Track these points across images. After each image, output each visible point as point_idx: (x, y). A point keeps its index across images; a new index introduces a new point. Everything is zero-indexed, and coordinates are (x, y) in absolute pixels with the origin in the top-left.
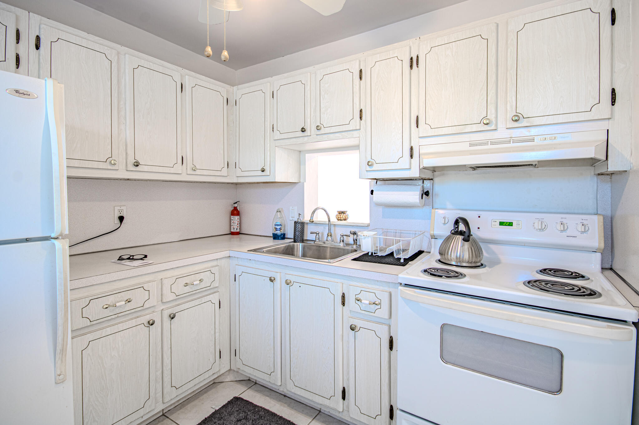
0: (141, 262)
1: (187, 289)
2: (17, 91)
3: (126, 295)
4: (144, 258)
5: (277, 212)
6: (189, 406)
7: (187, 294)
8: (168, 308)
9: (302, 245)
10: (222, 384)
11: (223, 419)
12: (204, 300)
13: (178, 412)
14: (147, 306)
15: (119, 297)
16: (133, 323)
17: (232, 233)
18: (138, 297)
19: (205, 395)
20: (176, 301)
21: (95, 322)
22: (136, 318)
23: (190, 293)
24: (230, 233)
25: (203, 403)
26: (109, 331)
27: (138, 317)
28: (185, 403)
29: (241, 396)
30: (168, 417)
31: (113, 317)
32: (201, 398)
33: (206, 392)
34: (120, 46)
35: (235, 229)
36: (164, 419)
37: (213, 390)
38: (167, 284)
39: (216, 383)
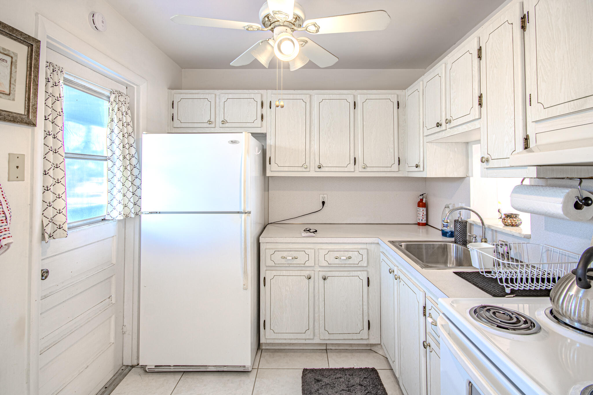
0: (312, 234)
1: (337, 261)
2: (232, 142)
3: (295, 254)
4: (315, 232)
5: (446, 207)
6: (343, 354)
7: (338, 265)
8: (323, 271)
9: (455, 246)
10: (376, 354)
11: (353, 377)
12: (352, 274)
13: (335, 354)
14: (307, 264)
15: (290, 253)
16: (298, 273)
17: (419, 224)
18: (302, 258)
19: (358, 354)
20: (330, 268)
21: (277, 265)
22: (300, 270)
23: (340, 265)
24: (417, 223)
25: (352, 358)
26: (285, 273)
27: (302, 270)
28: (343, 350)
29: (378, 370)
30: (327, 353)
31: (287, 265)
32: (354, 354)
33: (360, 352)
34: (311, 91)
35: (421, 220)
36: (325, 353)
37: (366, 354)
38: (322, 253)
39: (372, 350)
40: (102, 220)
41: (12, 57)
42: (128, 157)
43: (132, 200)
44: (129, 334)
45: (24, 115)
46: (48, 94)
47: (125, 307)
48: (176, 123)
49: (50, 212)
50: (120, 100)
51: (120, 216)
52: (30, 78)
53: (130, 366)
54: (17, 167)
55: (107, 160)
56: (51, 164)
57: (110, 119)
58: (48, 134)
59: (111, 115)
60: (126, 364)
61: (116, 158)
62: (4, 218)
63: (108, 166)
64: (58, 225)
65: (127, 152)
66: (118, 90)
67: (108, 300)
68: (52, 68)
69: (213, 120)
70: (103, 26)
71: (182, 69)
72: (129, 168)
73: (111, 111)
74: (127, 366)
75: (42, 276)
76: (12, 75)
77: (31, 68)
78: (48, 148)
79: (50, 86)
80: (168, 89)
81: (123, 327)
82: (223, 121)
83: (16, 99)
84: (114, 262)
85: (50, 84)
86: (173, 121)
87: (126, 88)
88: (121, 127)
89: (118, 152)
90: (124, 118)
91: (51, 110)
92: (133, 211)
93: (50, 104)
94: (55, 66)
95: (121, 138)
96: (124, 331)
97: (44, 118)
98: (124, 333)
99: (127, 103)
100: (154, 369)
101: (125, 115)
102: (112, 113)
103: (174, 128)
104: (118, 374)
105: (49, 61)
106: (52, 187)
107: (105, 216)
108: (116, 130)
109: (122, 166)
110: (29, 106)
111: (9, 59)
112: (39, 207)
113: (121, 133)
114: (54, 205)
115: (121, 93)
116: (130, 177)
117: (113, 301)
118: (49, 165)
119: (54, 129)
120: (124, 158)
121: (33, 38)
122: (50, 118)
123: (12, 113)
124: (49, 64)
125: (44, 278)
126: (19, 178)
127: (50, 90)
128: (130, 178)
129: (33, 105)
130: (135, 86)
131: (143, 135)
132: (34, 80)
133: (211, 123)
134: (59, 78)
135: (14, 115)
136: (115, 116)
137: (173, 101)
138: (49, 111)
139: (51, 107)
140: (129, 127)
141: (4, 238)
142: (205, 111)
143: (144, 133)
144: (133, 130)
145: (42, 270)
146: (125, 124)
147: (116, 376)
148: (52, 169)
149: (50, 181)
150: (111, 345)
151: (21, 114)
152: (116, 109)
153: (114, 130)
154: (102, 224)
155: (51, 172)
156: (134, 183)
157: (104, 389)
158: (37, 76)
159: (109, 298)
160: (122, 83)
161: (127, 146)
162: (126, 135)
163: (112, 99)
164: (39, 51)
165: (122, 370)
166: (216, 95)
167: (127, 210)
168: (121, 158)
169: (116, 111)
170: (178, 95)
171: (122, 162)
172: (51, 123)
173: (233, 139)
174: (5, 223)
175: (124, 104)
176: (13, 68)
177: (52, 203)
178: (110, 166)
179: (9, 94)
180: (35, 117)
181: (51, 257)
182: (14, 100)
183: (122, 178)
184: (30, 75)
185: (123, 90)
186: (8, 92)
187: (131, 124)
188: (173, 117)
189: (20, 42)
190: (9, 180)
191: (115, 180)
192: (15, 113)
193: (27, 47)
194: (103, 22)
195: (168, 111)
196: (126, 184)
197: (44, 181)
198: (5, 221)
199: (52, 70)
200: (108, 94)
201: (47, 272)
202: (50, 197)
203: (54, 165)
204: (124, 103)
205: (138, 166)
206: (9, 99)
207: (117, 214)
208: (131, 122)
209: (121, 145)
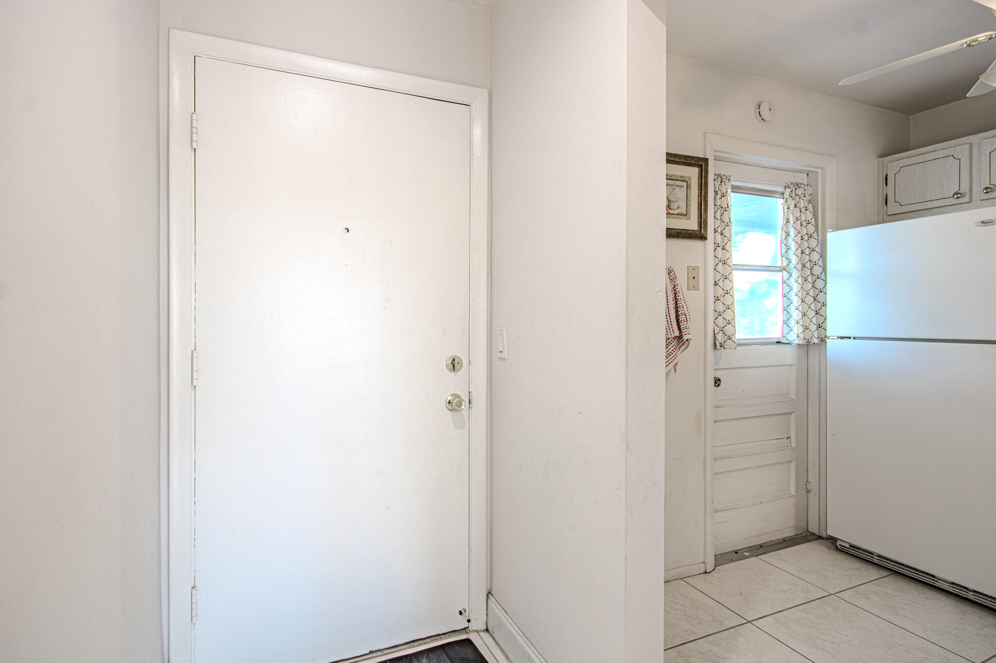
40: (777, 342)
41: (687, 182)
42: (808, 265)
43: (814, 320)
44: (815, 494)
45: (698, 231)
46: (717, 207)
47: (809, 459)
48: (893, 208)
49: (721, 322)
50: (797, 193)
51: (798, 340)
52: (701, 196)
53: (817, 536)
54: (694, 278)
55: (782, 271)
56: (720, 275)
57: (785, 221)
58: (717, 245)
59: (785, 215)
60: (812, 531)
61: (793, 267)
62: (685, 319)
63: (782, 278)
64: (728, 335)
65: (807, 258)
66: (794, 181)
67: (786, 440)
68: (720, 179)
69: (965, 189)
70: (770, 114)
71: (910, 115)
72: (809, 279)
73: (786, 210)
74: (814, 534)
75: (716, 383)
76: (688, 197)
77: (701, 187)
78: (718, 259)
79: (718, 198)
80: (880, 157)
81: (807, 483)
82: (986, 188)
83: (691, 218)
84: (793, 396)
85: (719, 196)
86: (887, 205)
87: (807, 175)
88: (799, 228)
89: (794, 260)
90: (803, 215)
91: (719, 222)
92: (816, 334)
93: (718, 216)
94: (723, 177)
95: (799, 241)
96: (809, 488)
97: (713, 231)
98: (808, 492)
99: (807, 195)
100: (849, 548)
101: (803, 211)
102: (788, 212)
103: (888, 216)
104: (800, 536)
105: (717, 173)
106: (721, 298)
107: (780, 338)
108: (792, 234)
109: (801, 277)
110: (701, 222)
111: (684, 184)
112: (711, 315)
113: (799, 236)
114: (725, 315)
115: (799, 184)
116: (811, 291)
117: (793, 445)
118: (719, 276)
119: (723, 240)
120: (804, 266)
121: (703, 158)
122: (719, 230)
123: (688, 230)
124: (718, 176)
125: (717, 385)
126: (696, 288)
127: (719, 202)
128: (811, 293)
129: (704, 220)
130: (819, 170)
131: (828, 234)
132: (704, 197)
133: (960, 195)
134: (727, 188)
135: (691, 232)
136: (791, 215)
137: (887, 175)
138: (718, 223)
139: (719, 219)
140: (810, 226)
141: (685, 334)
142: (948, 178)
143: (829, 230)
144: (817, 229)
145: (715, 378)
146: (804, 224)
147: (797, 537)
148: (721, 280)
149: (720, 292)
150: (790, 496)
151: (695, 231)
152: (792, 207)
153: (790, 233)
154: (776, 347)
155: (720, 283)
156: (818, 298)
157: (782, 541)
158: (706, 193)
159: (788, 438)
160: (800, 172)
161: (807, 251)
162: (806, 237)
163: (787, 195)
164: (708, 169)
165: (807, 535)
166: (971, 145)
167: (808, 334)
168: (800, 267)
169: (792, 209)
170: (894, 163)
171: (800, 272)
172: (720, 236)
173: (986, 218)
174: (686, 323)
175: (802, 198)
176: (688, 190)
177: (721, 313)
178: (785, 278)
179: (686, 215)
180: (706, 231)
181: (724, 369)
182: (690, 219)
183: (800, 292)
184: (701, 193)
185: (802, 179)
186: (685, 213)
187: (813, 222)
188: (886, 198)
189: (693, 166)
190: (688, 289)
191: (792, 295)
192: (691, 230)
193: (698, 168)
194: (770, 109)
195: (878, 191)
196: (806, 300)
197: (715, 291)
198: (686, 321)
199: (720, 182)
200: (781, 190)
201: (719, 380)
202: (721, 308)
203: (723, 277)
204: (802, 196)
205: (822, 276)
206: (686, 219)
207: (795, 336)
208: (813, 218)
209: (800, 250)
